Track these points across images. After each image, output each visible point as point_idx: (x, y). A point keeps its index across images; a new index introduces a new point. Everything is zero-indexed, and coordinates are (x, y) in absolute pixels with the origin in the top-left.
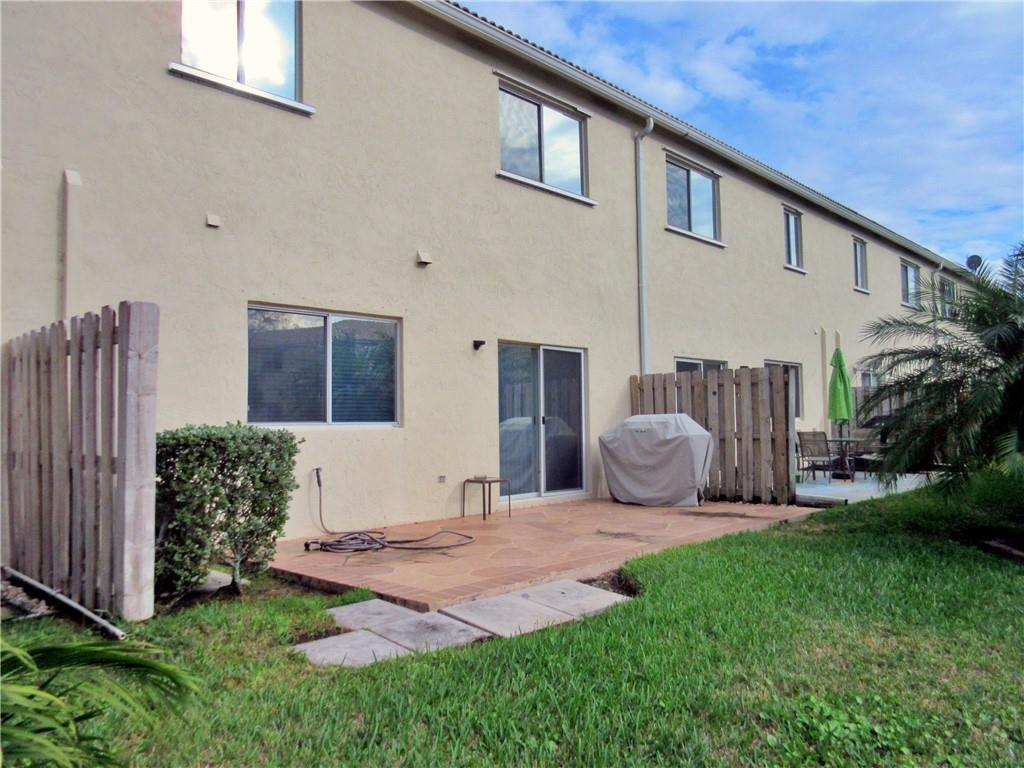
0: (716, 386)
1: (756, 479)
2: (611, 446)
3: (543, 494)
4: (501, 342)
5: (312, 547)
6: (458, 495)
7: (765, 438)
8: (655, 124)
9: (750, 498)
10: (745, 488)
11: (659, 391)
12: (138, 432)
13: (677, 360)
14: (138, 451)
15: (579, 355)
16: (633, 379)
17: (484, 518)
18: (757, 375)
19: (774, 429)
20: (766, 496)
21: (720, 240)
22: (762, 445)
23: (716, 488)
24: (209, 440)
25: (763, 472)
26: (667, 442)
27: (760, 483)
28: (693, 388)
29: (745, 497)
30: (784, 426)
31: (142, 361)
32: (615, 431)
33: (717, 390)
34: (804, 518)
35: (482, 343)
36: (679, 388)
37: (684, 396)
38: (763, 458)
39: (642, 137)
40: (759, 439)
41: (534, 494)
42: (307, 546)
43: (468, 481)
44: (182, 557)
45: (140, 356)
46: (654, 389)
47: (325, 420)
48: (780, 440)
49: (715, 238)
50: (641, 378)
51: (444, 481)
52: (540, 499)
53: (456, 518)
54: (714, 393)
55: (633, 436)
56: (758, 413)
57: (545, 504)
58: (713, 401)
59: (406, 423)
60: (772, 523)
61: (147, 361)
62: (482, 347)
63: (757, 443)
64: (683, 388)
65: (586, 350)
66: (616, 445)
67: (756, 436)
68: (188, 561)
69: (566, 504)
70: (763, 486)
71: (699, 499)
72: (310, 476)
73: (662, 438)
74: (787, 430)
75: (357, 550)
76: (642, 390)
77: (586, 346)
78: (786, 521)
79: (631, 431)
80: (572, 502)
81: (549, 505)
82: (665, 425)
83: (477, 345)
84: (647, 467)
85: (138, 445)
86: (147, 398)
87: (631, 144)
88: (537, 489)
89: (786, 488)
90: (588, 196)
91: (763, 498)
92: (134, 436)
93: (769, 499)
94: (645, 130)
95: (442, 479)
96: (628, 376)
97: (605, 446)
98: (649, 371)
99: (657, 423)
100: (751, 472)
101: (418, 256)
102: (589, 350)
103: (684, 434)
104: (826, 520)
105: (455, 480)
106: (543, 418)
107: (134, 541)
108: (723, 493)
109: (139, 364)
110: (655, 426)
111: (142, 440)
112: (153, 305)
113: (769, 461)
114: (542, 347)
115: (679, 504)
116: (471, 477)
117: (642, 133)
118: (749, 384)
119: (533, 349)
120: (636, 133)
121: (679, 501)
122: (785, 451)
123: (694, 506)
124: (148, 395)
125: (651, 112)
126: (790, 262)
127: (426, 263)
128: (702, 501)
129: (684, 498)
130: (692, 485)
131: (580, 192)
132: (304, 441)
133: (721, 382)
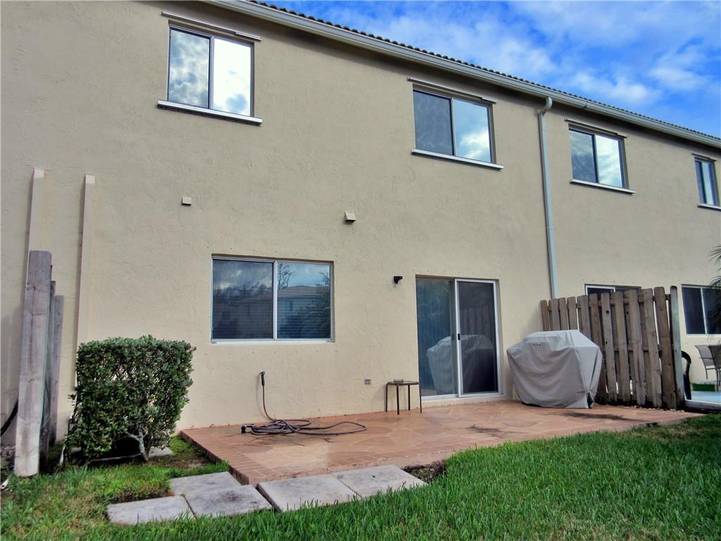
0: (609, 306)
1: (648, 386)
2: (515, 357)
3: (460, 396)
4: (418, 277)
5: (248, 430)
6: (382, 394)
7: (653, 350)
8: (554, 102)
9: (644, 403)
10: (638, 395)
11: (564, 311)
12: (31, 341)
13: (587, 287)
14: (31, 354)
15: (492, 284)
16: (543, 303)
17: (398, 413)
18: (643, 296)
19: (660, 343)
20: (657, 401)
21: (628, 188)
22: (651, 356)
23: (613, 393)
24: (110, 348)
25: (653, 379)
26: (557, 353)
27: (651, 390)
28: (590, 308)
29: (639, 402)
30: (669, 339)
31: (36, 292)
32: (519, 345)
33: (609, 310)
34: (679, 422)
35: (401, 278)
36: (579, 309)
37: (583, 316)
38: (652, 368)
39: (544, 113)
40: (647, 351)
41: (453, 395)
42: (243, 429)
43: (389, 384)
44: (87, 432)
45: (34, 287)
46: (559, 311)
47: (272, 337)
48: (666, 352)
49: (624, 187)
50: (550, 302)
51: (369, 384)
52: (458, 399)
53: (380, 412)
54: (608, 312)
55: (532, 349)
56: (645, 328)
57: (463, 403)
58: (607, 319)
59: (337, 339)
60: (637, 425)
61: (40, 291)
62: (400, 281)
63: (646, 353)
64: (582, 310)
65: (497, 281)
66: (518, 356)
67: (646, 348)
68: (92, 435)
69: (481, 404)
70: (653, 392)
71: (590, 402)
72: (258, 377)
73: (553, 350)
74: (672, 342)
75: (270, 434)
76: (550, 311)
77: (497, 278)
78: (655, 424)
79: (530, 344)
80: (487, 402)
81: (466, 404)
82: (556, 339)
83: (397, 279)
84: (543, 374)
85: (31, 350)
86: (39, 316)
87: (536, 119)
88: (456, 392)
89: (674, 394)
90: (495, 163)
91: (655, 404)
92: (28, 343)
93: (660, 403)
94: (546, 107)
95: (368, 382)
96: (539, 301)
97: (511, 357)
98: (557, 296)
99: (550, 338)
100: (643, 379)
101: (345, 216)
102: (500, 282)
103: (571, 346)
104: (698, 424)
105: (379, 383)
106: (459, 335)
107: (24, 418)
108: (620, 398)
109: (34, 294)
110: (548, 341)
111: (33, 347)
112: (46, 252)
113: (658, 370)
114: (456, 280)
115: (572, 406)
116: (392, 381)
117: (543, 110)
118: (636, 303)
119: (450, 282)
120: (539, 111)
121: (571, 403)
122: (671, 362)
123: (584, 408)
124: (40, 314)
125: (550, 93)
126: (705, 201)
127: (353, 221)
128: (592, 405)
129: (575, 401)
130: (581, 390)
131: (490, 161)
132: (195, 349)
133: (613, 303)
